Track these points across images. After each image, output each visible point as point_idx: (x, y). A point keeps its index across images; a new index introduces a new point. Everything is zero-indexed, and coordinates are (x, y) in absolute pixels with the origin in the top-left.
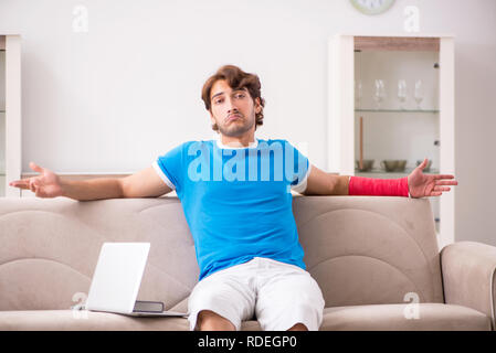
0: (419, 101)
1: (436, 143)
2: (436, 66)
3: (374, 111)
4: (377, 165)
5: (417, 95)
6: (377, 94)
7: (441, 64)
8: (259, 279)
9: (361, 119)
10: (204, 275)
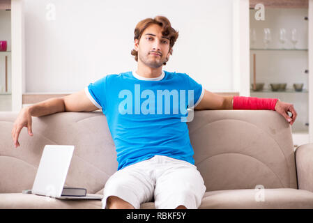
0: (295, 42)
1: (307, 72)
2: (306, 19)
3: (263, 50)
4: (267, 87)
5: (293, 38)
6: (266, 38)
7: (310, 18)
8: (157, 171)
9: (254, 56)
10: (120, 168)
